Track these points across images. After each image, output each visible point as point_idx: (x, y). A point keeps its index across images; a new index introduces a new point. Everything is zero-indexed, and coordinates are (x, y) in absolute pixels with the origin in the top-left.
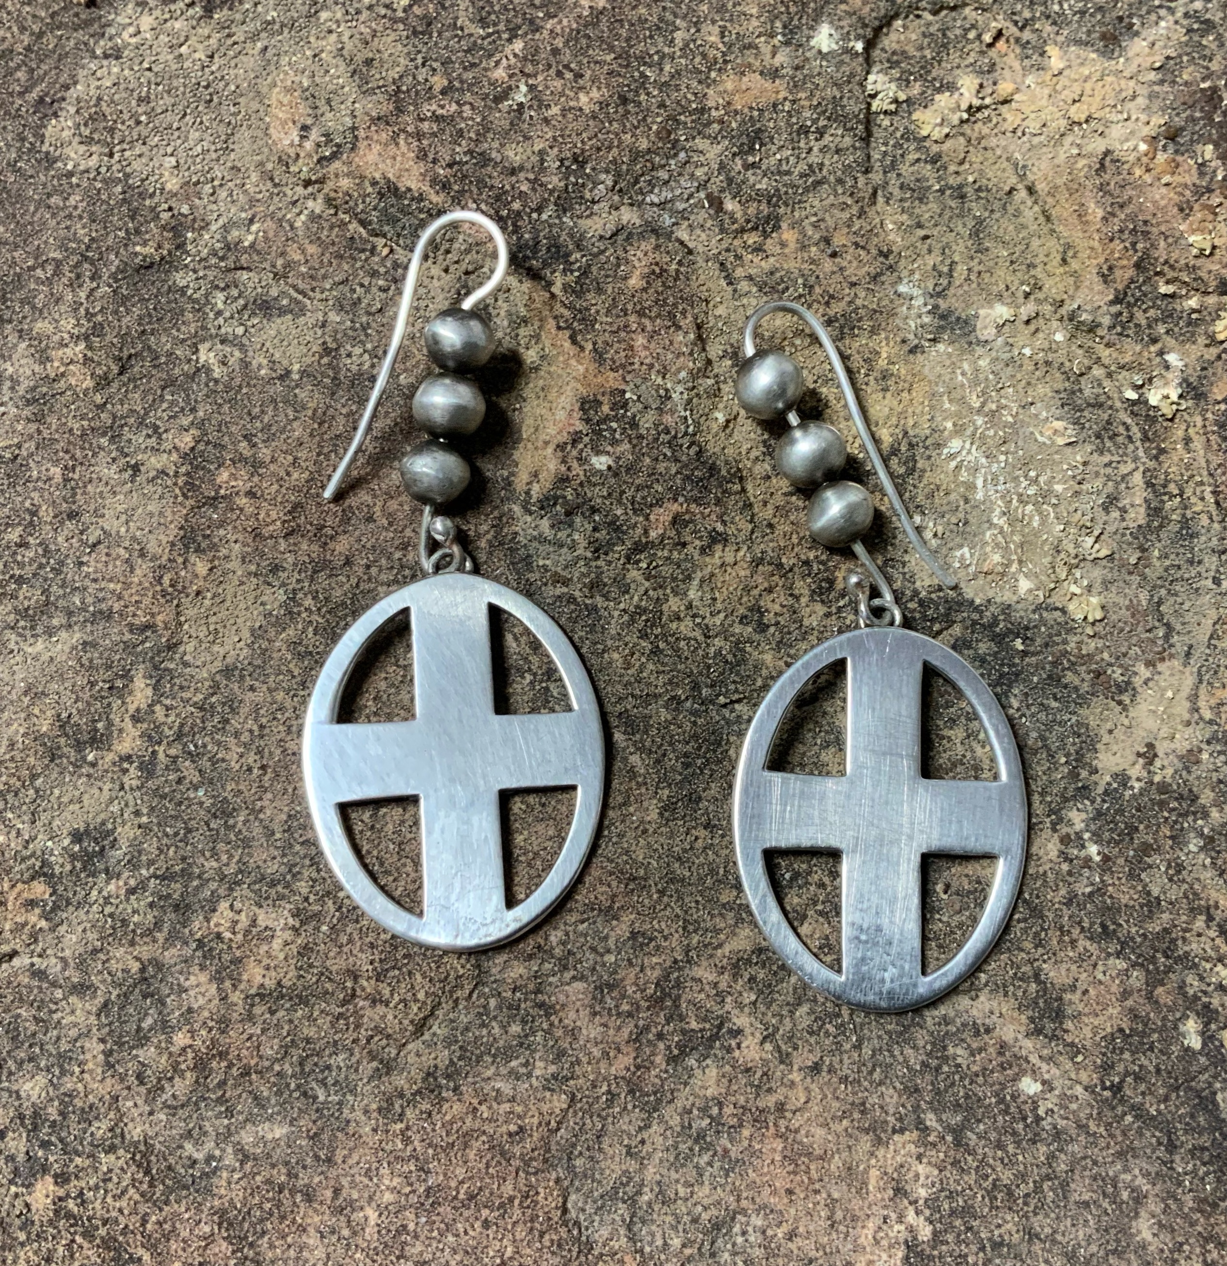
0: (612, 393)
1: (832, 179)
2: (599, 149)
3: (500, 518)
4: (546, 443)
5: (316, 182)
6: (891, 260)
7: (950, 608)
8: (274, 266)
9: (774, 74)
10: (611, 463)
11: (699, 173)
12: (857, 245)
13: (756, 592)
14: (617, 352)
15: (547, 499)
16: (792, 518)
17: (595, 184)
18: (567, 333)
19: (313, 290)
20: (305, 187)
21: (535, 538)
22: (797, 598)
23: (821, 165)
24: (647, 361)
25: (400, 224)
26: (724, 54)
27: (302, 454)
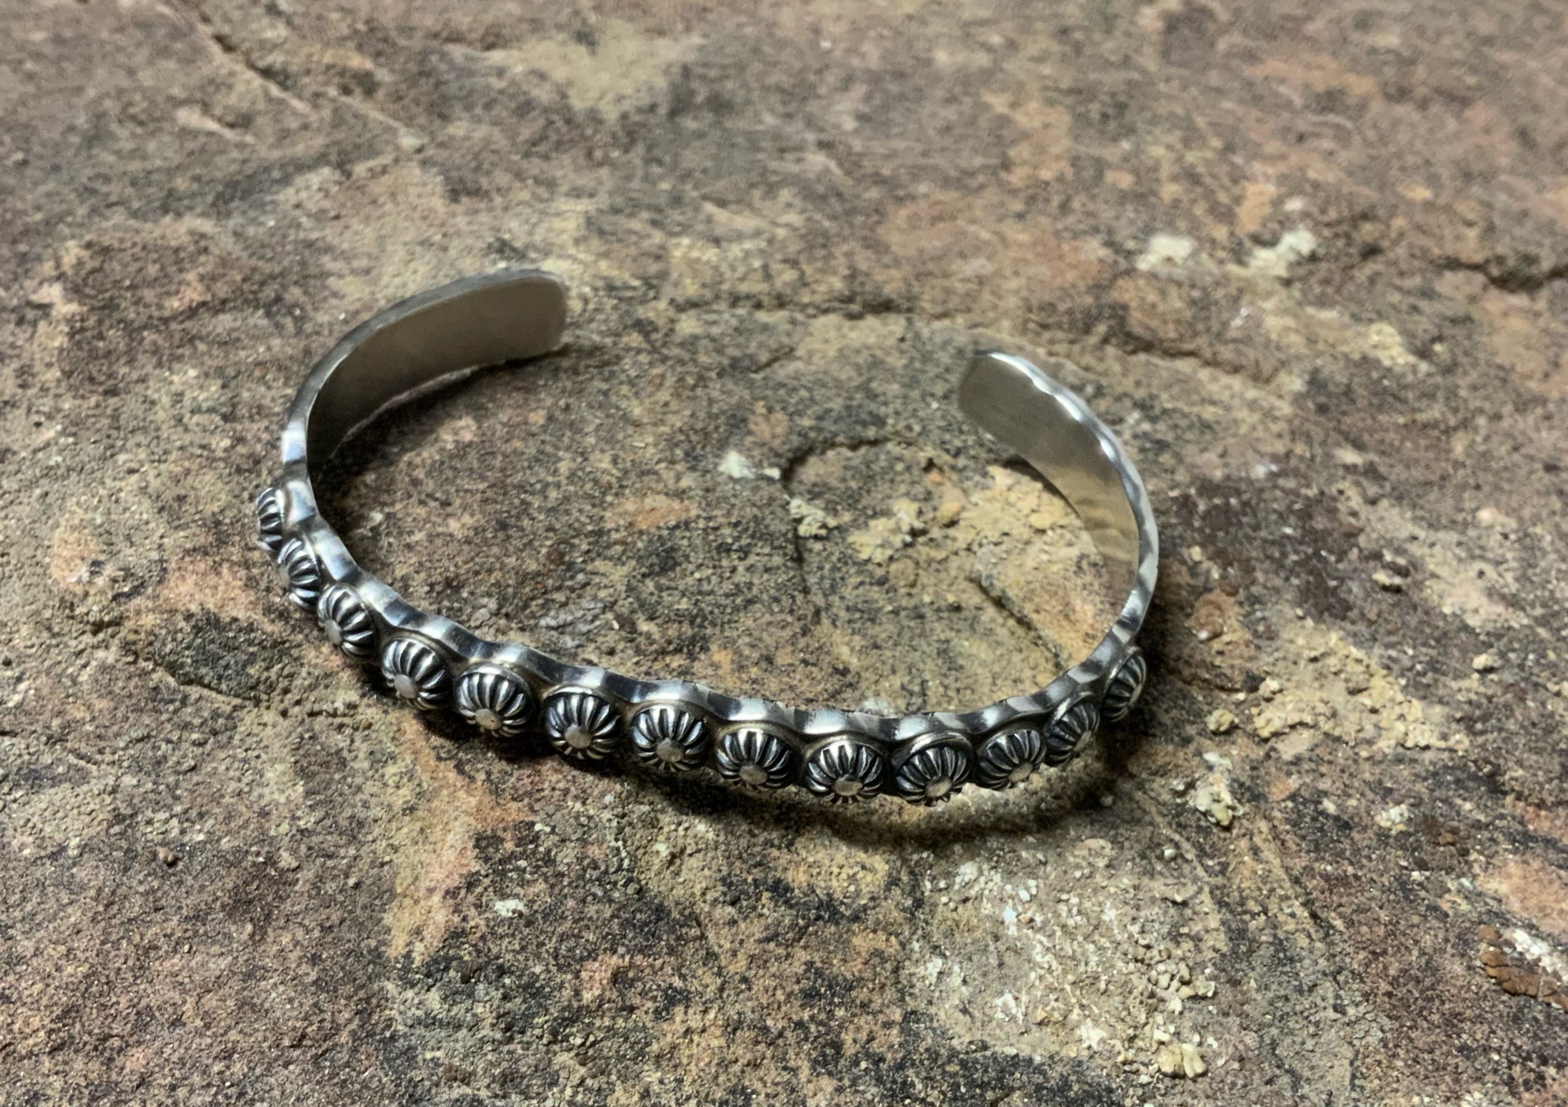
0: (517, 827)
1: (765, 597)
2: (477, 573)
3: (368, 1000)
4: (431, 891)
5: (110, 624)
6: (849, 678)
7: (1002, 1071)
8: (48, 728)
9: (681, 494)
10: (521, 907)
11: (602, 594)
12: (805, 662)
13: (736, 1068)
14: (519, 779)
15: (436, 961)
16: (773, 970)
17: (475, 608)
18: (451, 764)
19: (101, 752)
20: (95, 633)
21: (419, 1021)
22: (794, 1071)
23: (750, 585)
24: (562, 785)
25: (223, 662)
26: (619, 479)
27: (80, 944)
